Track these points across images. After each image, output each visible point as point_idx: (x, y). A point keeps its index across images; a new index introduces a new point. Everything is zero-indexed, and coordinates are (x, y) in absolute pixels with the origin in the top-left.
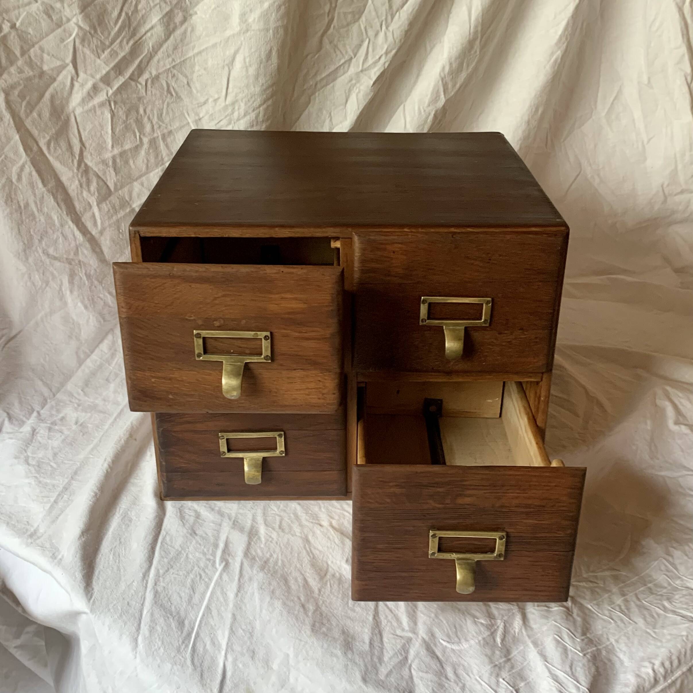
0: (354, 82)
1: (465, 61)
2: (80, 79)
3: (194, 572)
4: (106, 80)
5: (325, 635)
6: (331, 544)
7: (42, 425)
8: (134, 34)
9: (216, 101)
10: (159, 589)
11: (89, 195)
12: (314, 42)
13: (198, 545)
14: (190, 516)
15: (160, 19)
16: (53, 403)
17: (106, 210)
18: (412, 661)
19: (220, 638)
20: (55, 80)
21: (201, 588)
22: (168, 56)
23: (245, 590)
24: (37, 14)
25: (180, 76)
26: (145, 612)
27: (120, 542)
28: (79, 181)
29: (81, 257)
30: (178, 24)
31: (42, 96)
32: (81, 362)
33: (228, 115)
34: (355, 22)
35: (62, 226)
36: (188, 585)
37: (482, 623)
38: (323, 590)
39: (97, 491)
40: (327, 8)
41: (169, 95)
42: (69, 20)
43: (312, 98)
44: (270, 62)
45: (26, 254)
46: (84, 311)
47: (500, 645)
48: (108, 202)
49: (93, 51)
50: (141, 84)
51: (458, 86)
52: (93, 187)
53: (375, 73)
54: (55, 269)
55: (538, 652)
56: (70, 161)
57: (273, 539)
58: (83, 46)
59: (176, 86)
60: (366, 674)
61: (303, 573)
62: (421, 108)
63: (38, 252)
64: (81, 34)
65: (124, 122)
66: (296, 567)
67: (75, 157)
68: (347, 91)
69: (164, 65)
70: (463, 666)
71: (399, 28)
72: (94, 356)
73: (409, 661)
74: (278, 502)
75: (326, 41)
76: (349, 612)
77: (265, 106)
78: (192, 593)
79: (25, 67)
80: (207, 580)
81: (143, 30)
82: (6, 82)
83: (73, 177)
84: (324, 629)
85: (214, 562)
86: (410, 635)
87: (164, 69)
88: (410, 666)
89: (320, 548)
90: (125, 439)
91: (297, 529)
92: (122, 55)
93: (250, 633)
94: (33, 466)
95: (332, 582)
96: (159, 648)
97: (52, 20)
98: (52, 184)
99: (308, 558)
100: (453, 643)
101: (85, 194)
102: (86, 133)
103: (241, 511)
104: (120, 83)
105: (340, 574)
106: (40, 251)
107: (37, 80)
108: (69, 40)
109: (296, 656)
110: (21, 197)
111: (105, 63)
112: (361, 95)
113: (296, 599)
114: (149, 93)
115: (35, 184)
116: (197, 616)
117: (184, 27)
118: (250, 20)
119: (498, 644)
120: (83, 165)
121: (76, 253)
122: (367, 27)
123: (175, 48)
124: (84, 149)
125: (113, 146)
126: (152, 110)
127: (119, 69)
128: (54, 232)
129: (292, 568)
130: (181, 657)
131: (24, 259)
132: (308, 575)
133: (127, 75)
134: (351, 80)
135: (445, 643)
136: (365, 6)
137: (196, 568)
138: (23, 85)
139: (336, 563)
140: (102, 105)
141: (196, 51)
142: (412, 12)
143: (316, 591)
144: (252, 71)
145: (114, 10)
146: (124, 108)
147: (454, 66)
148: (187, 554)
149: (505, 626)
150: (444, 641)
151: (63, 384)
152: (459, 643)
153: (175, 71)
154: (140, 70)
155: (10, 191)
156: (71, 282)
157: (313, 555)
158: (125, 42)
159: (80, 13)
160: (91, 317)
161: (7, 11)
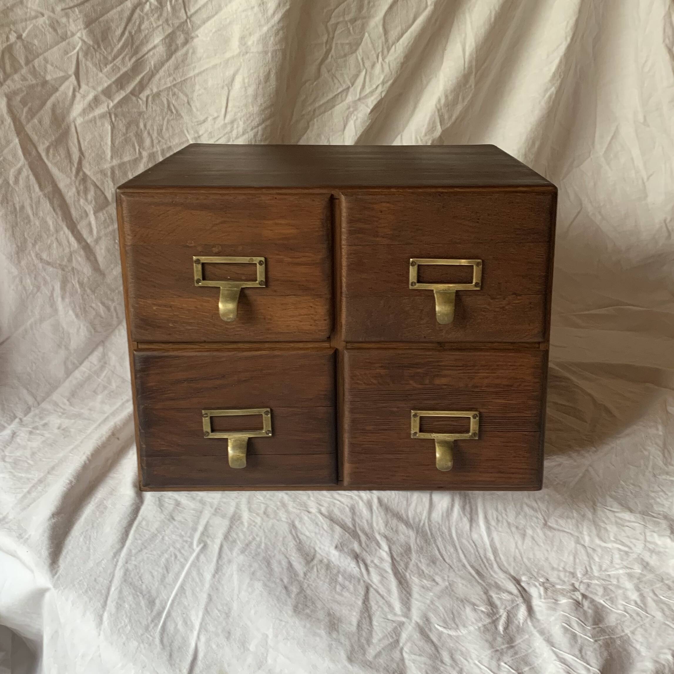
0: (351, 109)
1: (461, 94)
2: (81, 91)
3: (169, 552)
4: (108, 93)
5: (308, 616)
6: (319, 530)
7: (24, 429)
8: (136, 52)
9: (215, 119)
10: (130, 567)
11: (86, 203)
12: (312, 69)
13: (176, 529)
14: (169, 504)
15: (162, 40)
16: (37, 411)
17: (103, 218)
18: (404, 644)
19: (193, 618)
20: (57, 90)
21: (176, 568)
22: (170, 75)
23: (224, 571)
24: (43, 27)
25: (181, 95)
26: (113, 589)
27: (93, 527)
28: (77, 188)
29: (74, 264)
30: (179, 45)
31: (44, 104)
32: (68, 373)
33: (227, 133)
34: (352, 53)
35: (57, 231)
36: (162, 565)
37: (482, 611)
38: (309, 574)
39: (73, 480)
40: (325, 39)
41: (169, 112)
42: (73, 35)
43: (311, 123)
44: (268, 83)
45: (18, 257)
46: (75, 320)
47: (502, 632)
48: (105, 212)
49: (95, 65)
50: (140, 99)
51: (454, 118)
52: (91, 195)
53: (372, 103)
54: (47, 275)
55: (544, 640)
56: (69, 168)
57: (256, 523)
58: (86, 59)
59: (176, 104)
60: (351, 653)
61: (288, 556)
62: (418, 138)
63: (31, 256)
64: (84, 48)
65: (124, 135)
66: (280, 550)
67: (74, 166)
68: (345, 118)
69: (165, 84)
70: (461, 651)
71: (395, 59)
72: (83, 368)
73: (401, 645)
74: (265, 493)
75: (324, 69)
76: (337, 596)
77: (263, 125)
78: (165, 572)
79: (29, 75)
80: (182, 560)
81: (145, 49)
82: (9, 87)
83: (71, 184)
84: (308, 611)
85: (192, 543)
86: (403, 619)
87: (165, 87)
88: (402, 650)
89: (307, 533)
90: (107, 437)
91: (283, 516)
92: (124, 70)
93: (226, 614)
94: (10, 463)
95: (319, 567)
96: (126, 626)
97: (57, 33)
98: (49, 189)
99: (294, 542)
100: (450, 629)
101: (82, 201)
102: (86, 143)
103: (224, 500)
104: (121, 97)
105: (328, 560)
106: (33, 255)
107: (39, 88)
108: (72, 53)
109: (276, 636)
110: (17, 199)
111: (106, 76)
112: (359, 121)
113: (278, 581)
114: (150, 109)
115: (32, 188)
116: (170, 596)
117: (185, 49)
118: (250, 43)
119: (499, 632)
120: (81, 174)
121: (70, 260)
122: (364, 59)
123: (177, 68)
124: (83, 158)
125: (112, 157)
126: (152, 125)
127: (120, 83)
128: (48, 237)
129: (276, 552)
130: (148, 636)
131: (16, 262)
132: (293, 558)
133: (130, 88)
134: (349, 108)
135: (441, 629)
136: (362, 39)
137: (171, 549)
138: (25, 92)
139: (324, 550)
140: (102, 116)
141: (197, 71)
142: (407, 46)
143: (301, 574)
144: (251, 91)
145: (118, 28)
146: (124, 121)
147: (450, 98)
148: (163, 537)
149: (508, 617)
150: (440, 626)
151: (48, 394)
152: (457, 628)
153: (176, 90)
154: (142, 87)
155: (6, 193)
156: (63, 288)
157: (300, 540)
158: (127, 58)
159: (85, 28)
160: (82, 326)
161: (14, 23)
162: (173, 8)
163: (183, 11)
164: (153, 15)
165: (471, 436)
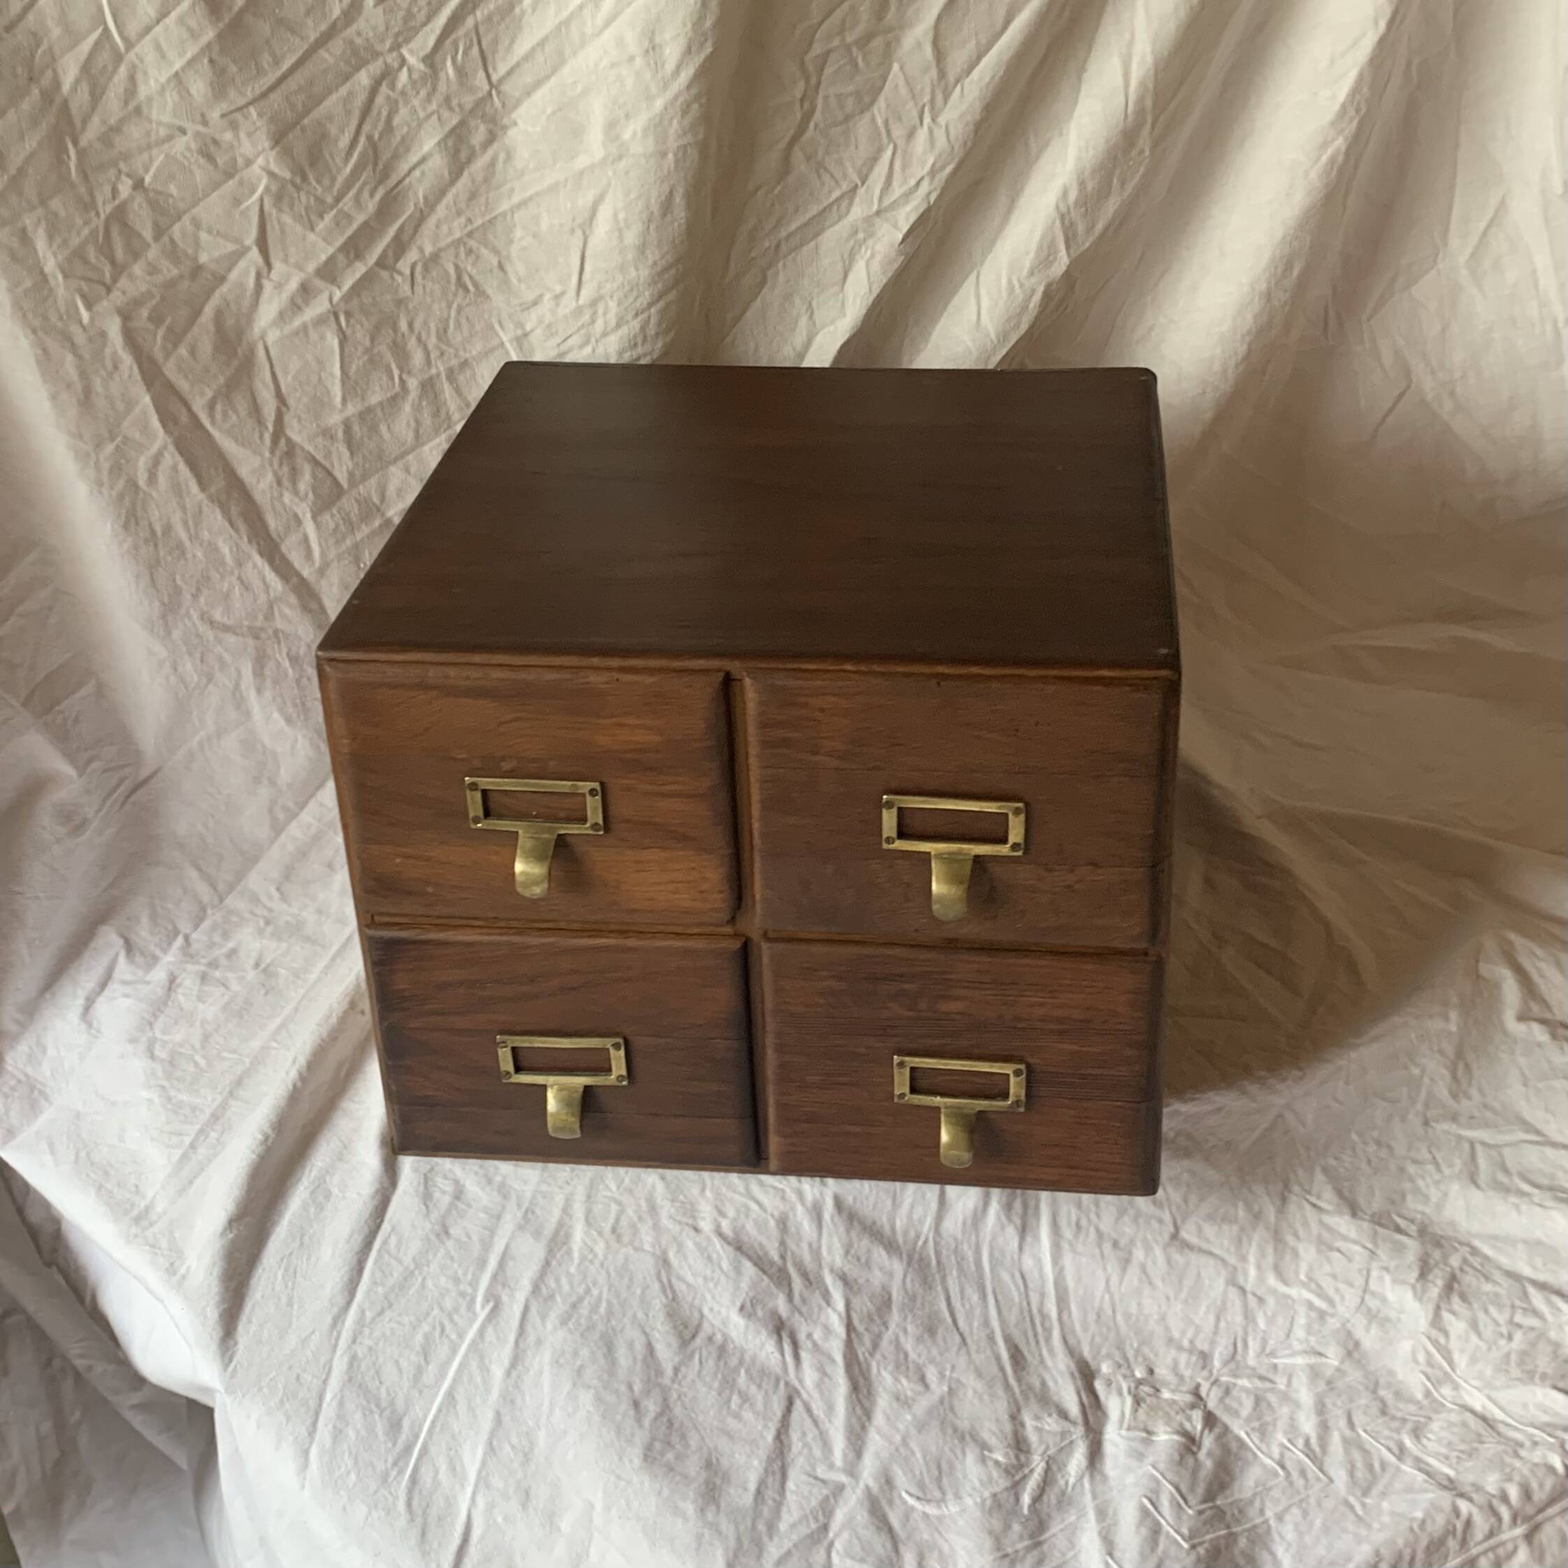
0: (861, 236)
1: (1117, 172)
2: (274, 275)
3: (430, 1319)
4: (328, 272)
5: (670, 1469)
6: (713, 1271)
7: (190, 967)
8: (385, 176)
9: (557, 298)
10: (360, 1351)
11: (297, 500)
12: (769, 161)
13: (449, 1262)
14: (444, 1192)
15: (439, 143)
16: (218, 917)
17: (332, 525)
18: (837, 1535)
19: (466, 1457)
20: (222, 279)
21: (442, 1351)
22: (459, 213)
23: (526, 1364)
24: (185, 157)
25: (484, 251)
26: (328, 1397)
27: (302, 1244)
28: (275, 474)
29: (279, 623)
30: (477, 148)
31: (197, 313)
32: (278, 829)
33: (583, 325)
34: (862, 112)
35: (240, 564)
36: (418, 1348)
37: (997, 1463)
38: (683, 1369)
39: (270, 1131)
40: (800, 87)
41: (461, 291)
42: (249, 163)
43: (770, 273)
44: (669, 218)
45: (166, 624)
46: (287, 729)
47: (1026, 1511)
48: (335, 511)
49: (298, 218)
50: (400, 273)
51: (1100, 227)
52: (305, 481)
53: (907, 219)
54: (226, 650)
55: (1100, 1533)
56: (257, 435)
57: (596, 1255)
58: (280, 210)
59: (474, 272)
60: (736, 1556)
61: (648, 1330)
62: (1015, 282)
63: (190, 618)
64: (274, 188)
65: (367, 351)
66: (635, 1316)
67: (267, 428)
68: (846, 256)
69: (450, 231)
70: (940, 1552)
71: (962, 116)
72: (306, 817)
73: (831, 1535)
74: (621, 1171)
75: (798, 155)
76: (730, 1420)
77: (661, 304)
78: (423, 1362)
79: (163, 261)
80: (454, 1337)
81: (404, 167)
82: (124, 293)
83: (262, 466)
84: (670, 1456)
85: (473, 1301)
86: (843, 1478)
87: (450, 240)
88: (831, 1544)
89: (690, 1278)
90: (340, 1014)
91: (647, 1239)
92: (360, 219)
93: (526, 1455)
94: (162, 1060)
95: (705, 1353)
96: (349, 1473)
97: (216, 165)
98: (219, 483)
99: (664, 1300)
100: (929, 1501)
101: (287, 497)
102: (290, 378)
103: (544, 1188)
104: (358, 275)
105: (724, 1335)
106: (195, 615)
107: (185, 284)
108: (250, 201)
109: (608, 1509)
110: (155, 515)
111: (324, 240)
112: (876, 266)
113: (623, 1388)
114: (419, 289)
115: (183, 487)
116: (429, 1411)
117: (490, 153)
118: (627, 135)
119: (1022, 1508)
120: (283, 442)
121: (269, 616)
122: (890, 122)
123: (473, 196)
124: (284, 409)
125: (344, 400)
126: (425, 323)
127: (354, 248)
128: (223, 577)
129: (626, 1320)
130: (387, 1494)
131: (162, 633)
132: (657, 1335)
133: (372, 258)
134: (856, 232)
135: (911, 1501)
136: (884, 79)
137: (436, 1311)
138: (158, 298)
139: (719, 1312)
140: (320, 321)
141: (516, 199)
142: (989, 83)
143: (669, 1372)
144: (631, 237)
145: (343, 132)
146: (366, 324)
147: (1090, 186)
148: (424, 1279)
149: (1048, 1470)
150: (911, 1495)
151: (240, 876)
152: (941, 1501)
153: (472, 243)
154: (399, 246)
155: (133, 504)
156: (259, 672)
157: (674, 1292)
158: (366, 194)
159: (272, 148)
160: (300, 738)
161: (126, 157)
162: (460, 71)
163: (481, 74)
164: (418, 93)
165: (1011, 1106)
